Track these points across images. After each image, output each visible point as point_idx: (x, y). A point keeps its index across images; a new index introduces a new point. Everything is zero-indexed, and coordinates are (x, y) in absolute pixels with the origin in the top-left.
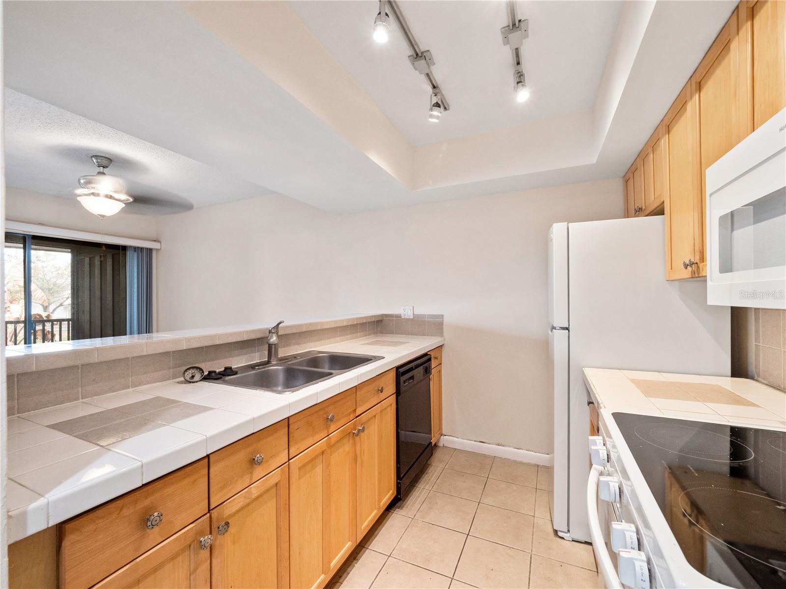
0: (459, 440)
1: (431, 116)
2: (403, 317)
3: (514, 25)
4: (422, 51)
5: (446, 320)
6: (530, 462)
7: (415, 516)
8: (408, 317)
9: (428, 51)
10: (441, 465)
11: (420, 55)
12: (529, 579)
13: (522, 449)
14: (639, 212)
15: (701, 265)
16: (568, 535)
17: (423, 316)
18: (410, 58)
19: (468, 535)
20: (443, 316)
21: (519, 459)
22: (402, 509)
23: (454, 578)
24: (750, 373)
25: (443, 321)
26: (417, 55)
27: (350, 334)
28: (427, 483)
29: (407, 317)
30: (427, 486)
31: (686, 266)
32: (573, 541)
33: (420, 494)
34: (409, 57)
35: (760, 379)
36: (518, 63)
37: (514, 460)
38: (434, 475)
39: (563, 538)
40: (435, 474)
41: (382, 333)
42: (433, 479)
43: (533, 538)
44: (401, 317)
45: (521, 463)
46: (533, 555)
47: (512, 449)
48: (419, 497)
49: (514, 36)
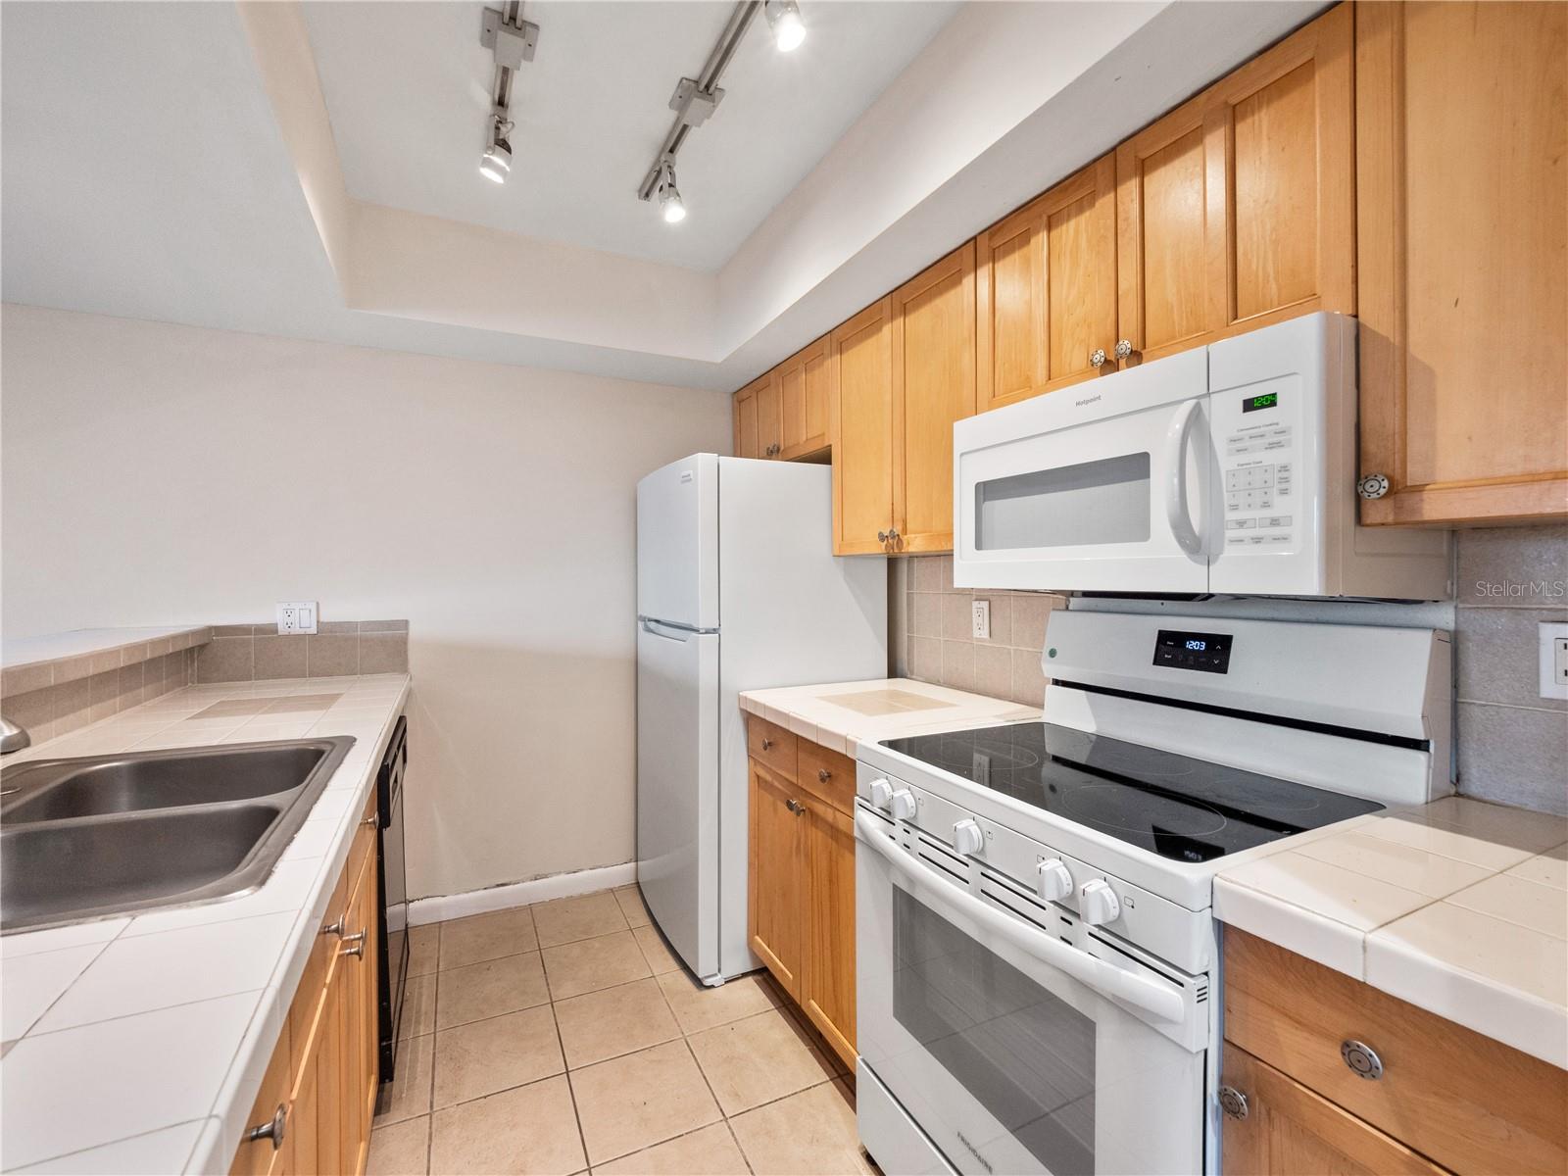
0: (450, 898)
1: (487, 163)
2: (282, 630)
3: (707, 87)
4: (524, 19)
5: (414, 632)
6: (596, 889)
7: (432, 1107)
8: (302, 632)
9: (536, 26)
10: (427, 971)
11: (519, 23)
12: (705, 1077)
13: (581, 870)
14: (773, 453)
15: (905, 538)
16: (719, 976)
17: (351, 626)
18: (488, 13)
19: (567, 1072)
20: (407, 622)
21: (575, 892)
22: (388, 1111)
23: (592, 1166)
24: (899, 671)
25: (407, 634)
26: (513, 18)
27: (120, 694)
28: (418, 1022)
29: (296, 630)
30: (422, 1028)
31: (882, 538)
32: (726, 982)
33: (415, 1051)
34: (487, 8)
35: (914, 677)
36: (672, 151)
37: (568, 897)
38: (424, 998)
39: (713, 986)
40: (425, 991)
41: (202, 680)
42: (426, 1004)
43: (672, 1012)
44: (276, 631)
45: (582, 897)
46: (688, 1039)
47: (563, 877)
48: (414, 1061)
49: (698, 104)
